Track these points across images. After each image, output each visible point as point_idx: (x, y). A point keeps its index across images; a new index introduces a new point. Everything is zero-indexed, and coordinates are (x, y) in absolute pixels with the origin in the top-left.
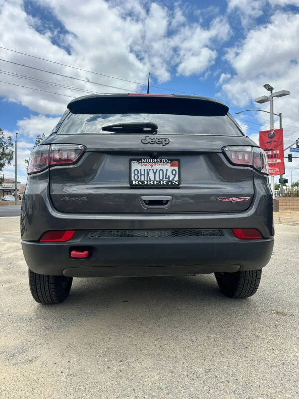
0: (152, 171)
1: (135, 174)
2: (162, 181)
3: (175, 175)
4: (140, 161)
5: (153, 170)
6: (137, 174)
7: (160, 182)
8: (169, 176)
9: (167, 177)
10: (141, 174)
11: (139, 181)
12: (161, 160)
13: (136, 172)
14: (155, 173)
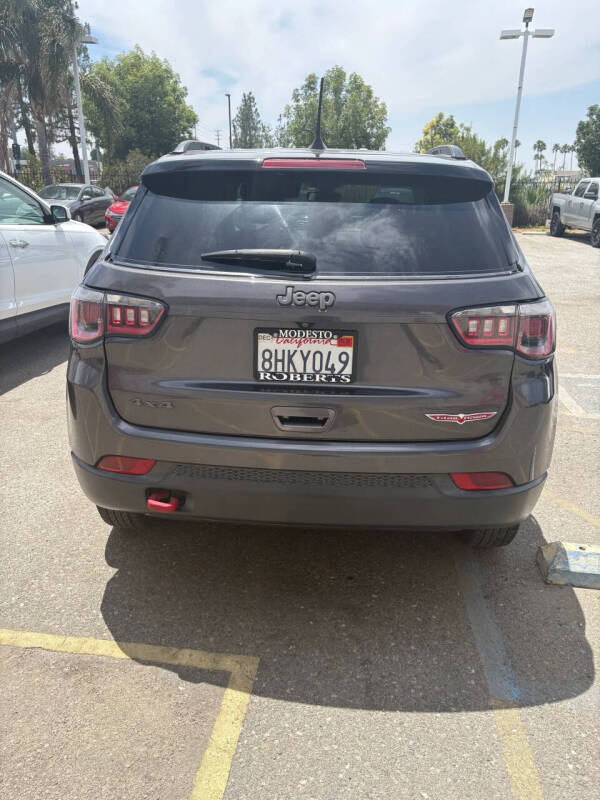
0: (298, 354)
1: (265, 360)
2: (318, 376)
3: (345, 363)
4: (275, 335)
5: (301, 352)
6: (269, 360)
7: (314, 377)
8: (333, 365)
9: (329, 366)
10: (277, 360)
11: (272, 373)
12: (318, 335)
13: (267, 355)
14: (305, 359)
